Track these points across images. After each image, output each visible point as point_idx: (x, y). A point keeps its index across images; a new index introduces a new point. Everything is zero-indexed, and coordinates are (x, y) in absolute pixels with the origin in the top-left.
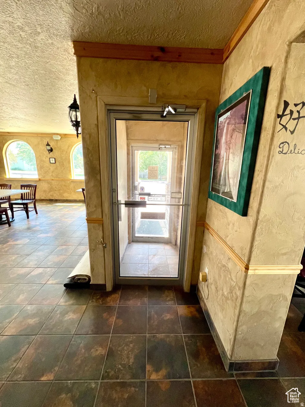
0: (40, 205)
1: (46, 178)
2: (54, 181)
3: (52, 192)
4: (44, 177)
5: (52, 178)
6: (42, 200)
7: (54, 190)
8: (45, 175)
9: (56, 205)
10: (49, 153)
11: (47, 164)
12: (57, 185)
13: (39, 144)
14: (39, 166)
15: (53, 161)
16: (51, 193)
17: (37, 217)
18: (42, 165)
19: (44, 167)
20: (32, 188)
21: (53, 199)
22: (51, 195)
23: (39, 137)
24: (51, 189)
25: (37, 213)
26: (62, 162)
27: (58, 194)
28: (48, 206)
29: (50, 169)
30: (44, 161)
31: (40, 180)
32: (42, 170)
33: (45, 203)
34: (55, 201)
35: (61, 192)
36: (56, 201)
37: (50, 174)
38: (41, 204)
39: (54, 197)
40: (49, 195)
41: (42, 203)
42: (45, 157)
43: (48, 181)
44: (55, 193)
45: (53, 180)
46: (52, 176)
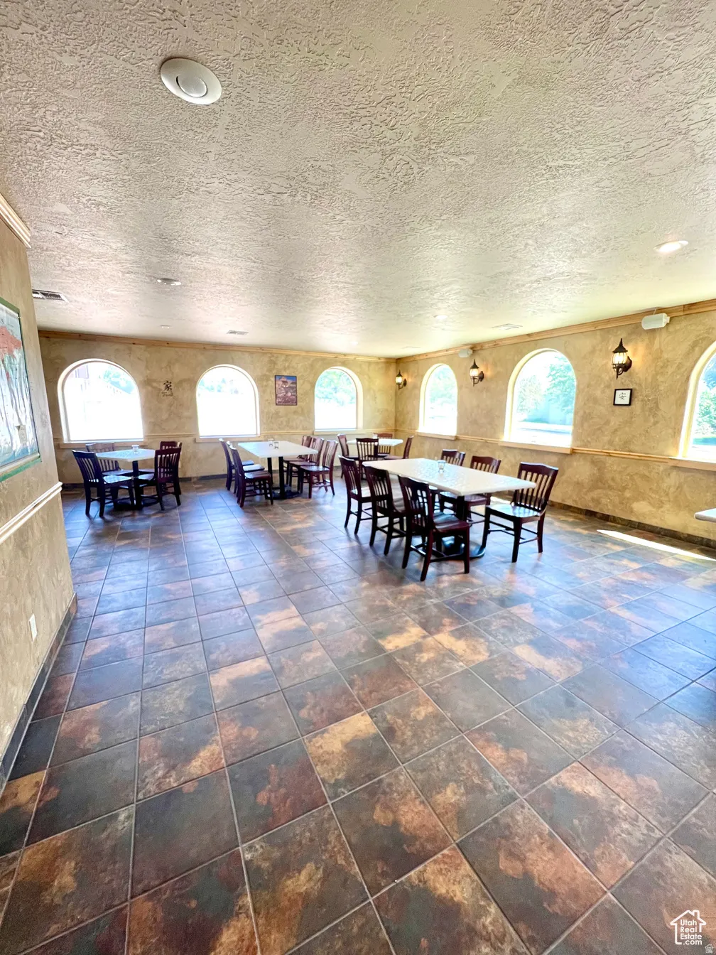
0: (557, 524)
1: (591, 447)
2: (612, 459)
3: (599, 491)
4: (585, 446)
5: (608, 449)
6: (565, 508)
7: (607, 486)
8: (589, 439)
9: (601, 535)
10: (618, 375)
11: (604, 408)
12: (620, 472)
13: (593, 352)
14: (581, 413)
15: (623, 397)
16: (595, 494)
17: (537, 566)
18: (587, 411)
19: (592, 418)
20: (546, 477)
21: (596, 512)
22: (593, 499)
23: (598, 333)
24: (599, 482)
25: (541, 550)
26: (653, 399)
27: (617, 500)
28: (578, 530)
29: (607, 422)
30: (596, 401)
31: (573, 452)
32: (586, 425)
33: (571, 520)
34: (601, 518)
35: (628, 494)
36: (606, 520)
37: (606, 439)
38: (559, 520)
39: (600, 506)
40: (588, 498)
41: (563, 518)
42: (602, 386)
43: (596, 457)
44: (607, 495)
45: (609, 455)
46: (611, 443)
